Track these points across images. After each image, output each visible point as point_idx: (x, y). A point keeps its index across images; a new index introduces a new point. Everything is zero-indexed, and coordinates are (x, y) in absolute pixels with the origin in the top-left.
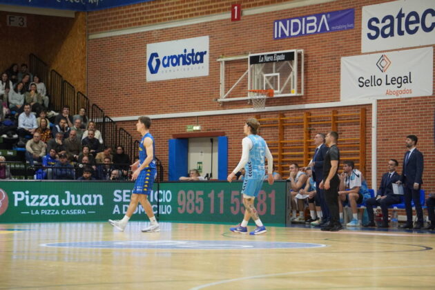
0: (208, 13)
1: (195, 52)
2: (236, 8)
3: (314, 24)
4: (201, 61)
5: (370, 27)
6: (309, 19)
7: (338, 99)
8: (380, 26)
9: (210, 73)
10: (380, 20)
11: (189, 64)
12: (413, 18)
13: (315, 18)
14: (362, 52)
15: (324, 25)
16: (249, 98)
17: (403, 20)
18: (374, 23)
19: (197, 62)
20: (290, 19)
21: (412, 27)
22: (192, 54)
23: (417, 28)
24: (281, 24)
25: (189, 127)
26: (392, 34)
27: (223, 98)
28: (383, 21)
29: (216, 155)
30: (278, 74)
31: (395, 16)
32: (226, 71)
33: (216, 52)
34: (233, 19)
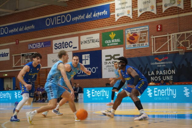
0: (9, 42)
1: (5, 53)
2: (17, 41)
3: (40, 45)
4: (7, 56)
5: (55, 46)
6: (38, 44)
7: (47, 66)
8: (58, 46)
9: (10, 59)
10: (58, 44)
11: (3, 57)
12: (66, 44)
13: (40, 44)
14: (53, 53)
15: (42, 45)
16: (21, 66)
17: (64, 44)
18: (56, 45)
19: (6, 56)
20: (33, 44)
21: (66, 46)
22: (5, 54)
23: (68, 47)
24: (30, 45)
25: (4, 75)
26: (61, 48)
27: (14, 66)
28: (59, 44)
29: (12, 83)
30: (30, 59)
31: (62, 43)
32: (15, 58)
33: (11, 53)
34: (16, 44)
